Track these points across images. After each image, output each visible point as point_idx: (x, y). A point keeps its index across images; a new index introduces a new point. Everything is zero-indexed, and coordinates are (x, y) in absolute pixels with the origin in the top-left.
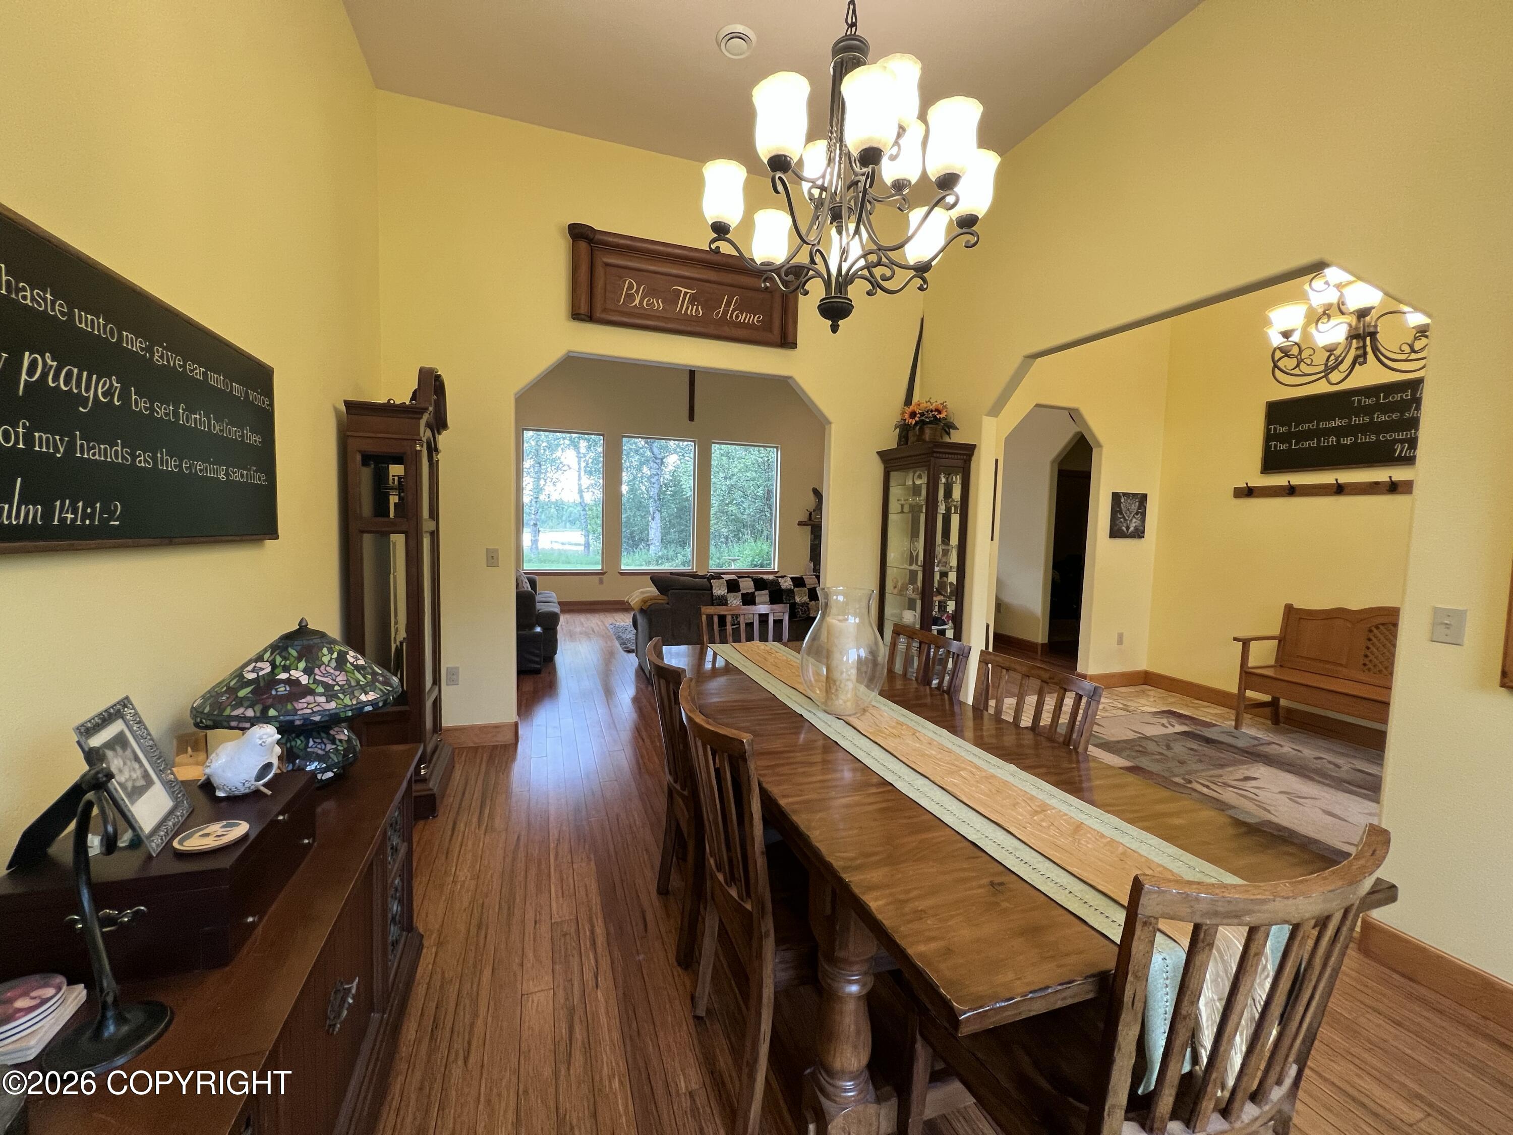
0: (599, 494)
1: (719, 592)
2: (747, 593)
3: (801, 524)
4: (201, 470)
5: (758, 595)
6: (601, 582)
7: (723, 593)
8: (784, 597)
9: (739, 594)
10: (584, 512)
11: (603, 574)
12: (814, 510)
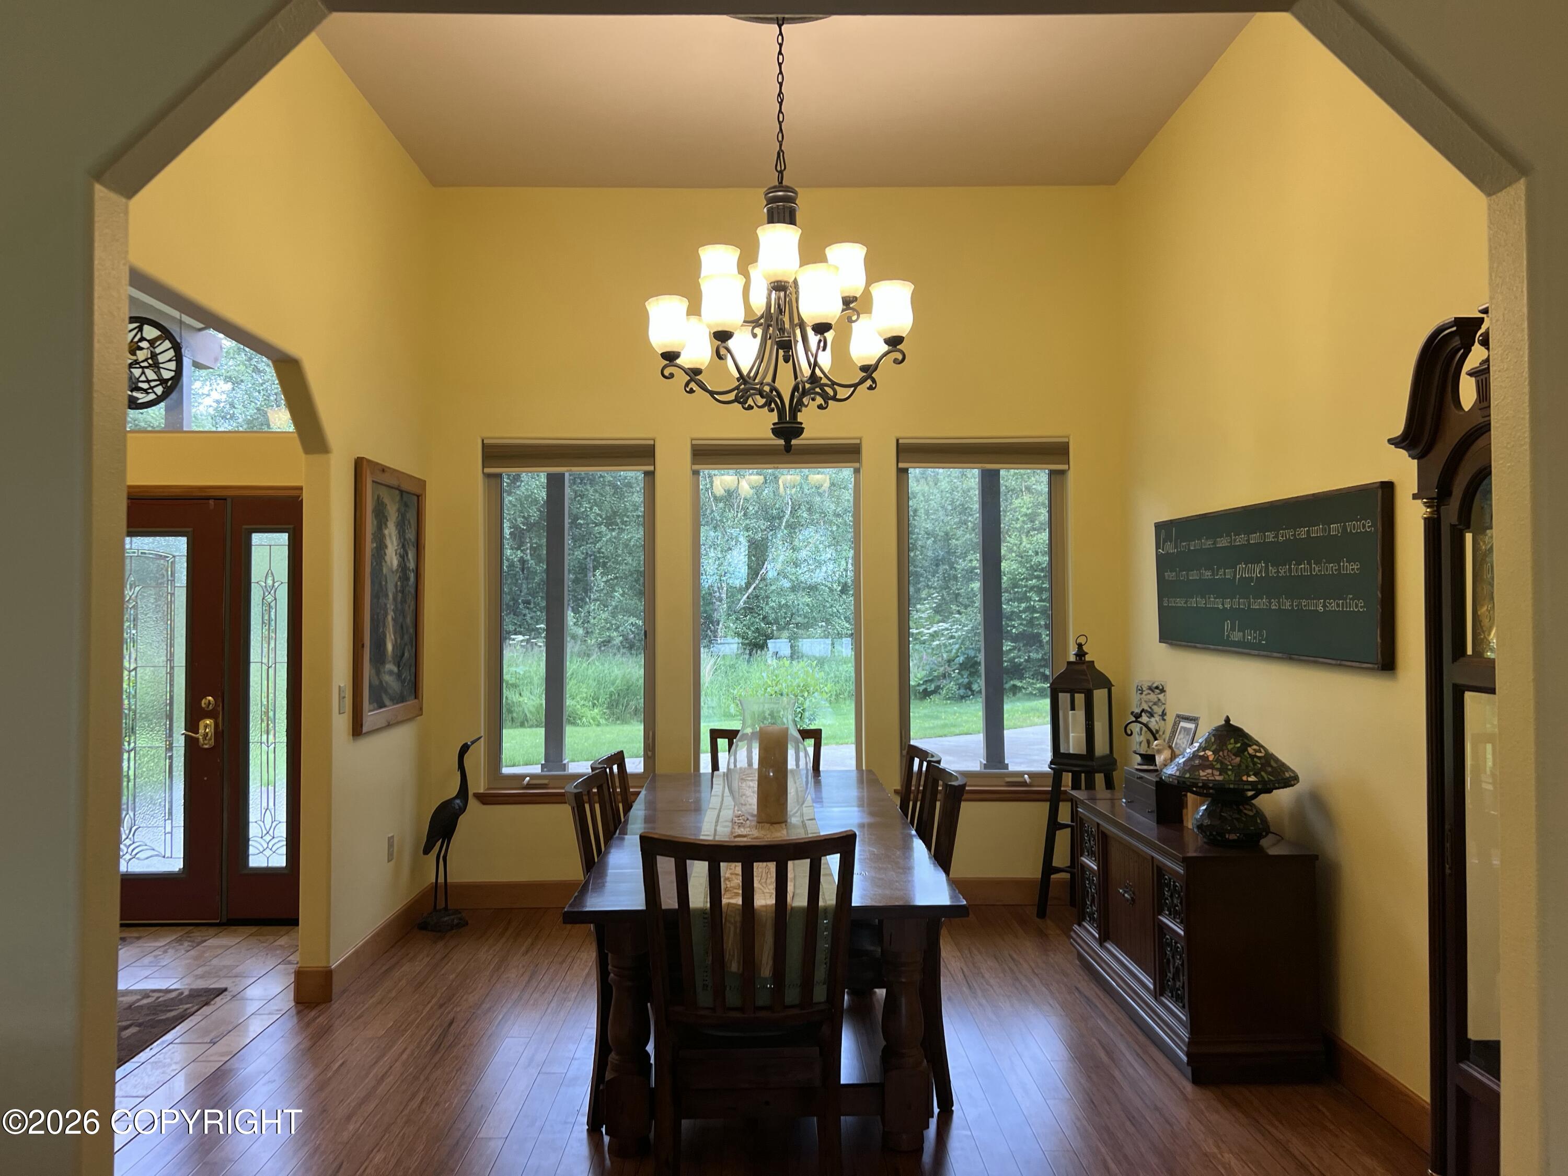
4: (1305, 606)
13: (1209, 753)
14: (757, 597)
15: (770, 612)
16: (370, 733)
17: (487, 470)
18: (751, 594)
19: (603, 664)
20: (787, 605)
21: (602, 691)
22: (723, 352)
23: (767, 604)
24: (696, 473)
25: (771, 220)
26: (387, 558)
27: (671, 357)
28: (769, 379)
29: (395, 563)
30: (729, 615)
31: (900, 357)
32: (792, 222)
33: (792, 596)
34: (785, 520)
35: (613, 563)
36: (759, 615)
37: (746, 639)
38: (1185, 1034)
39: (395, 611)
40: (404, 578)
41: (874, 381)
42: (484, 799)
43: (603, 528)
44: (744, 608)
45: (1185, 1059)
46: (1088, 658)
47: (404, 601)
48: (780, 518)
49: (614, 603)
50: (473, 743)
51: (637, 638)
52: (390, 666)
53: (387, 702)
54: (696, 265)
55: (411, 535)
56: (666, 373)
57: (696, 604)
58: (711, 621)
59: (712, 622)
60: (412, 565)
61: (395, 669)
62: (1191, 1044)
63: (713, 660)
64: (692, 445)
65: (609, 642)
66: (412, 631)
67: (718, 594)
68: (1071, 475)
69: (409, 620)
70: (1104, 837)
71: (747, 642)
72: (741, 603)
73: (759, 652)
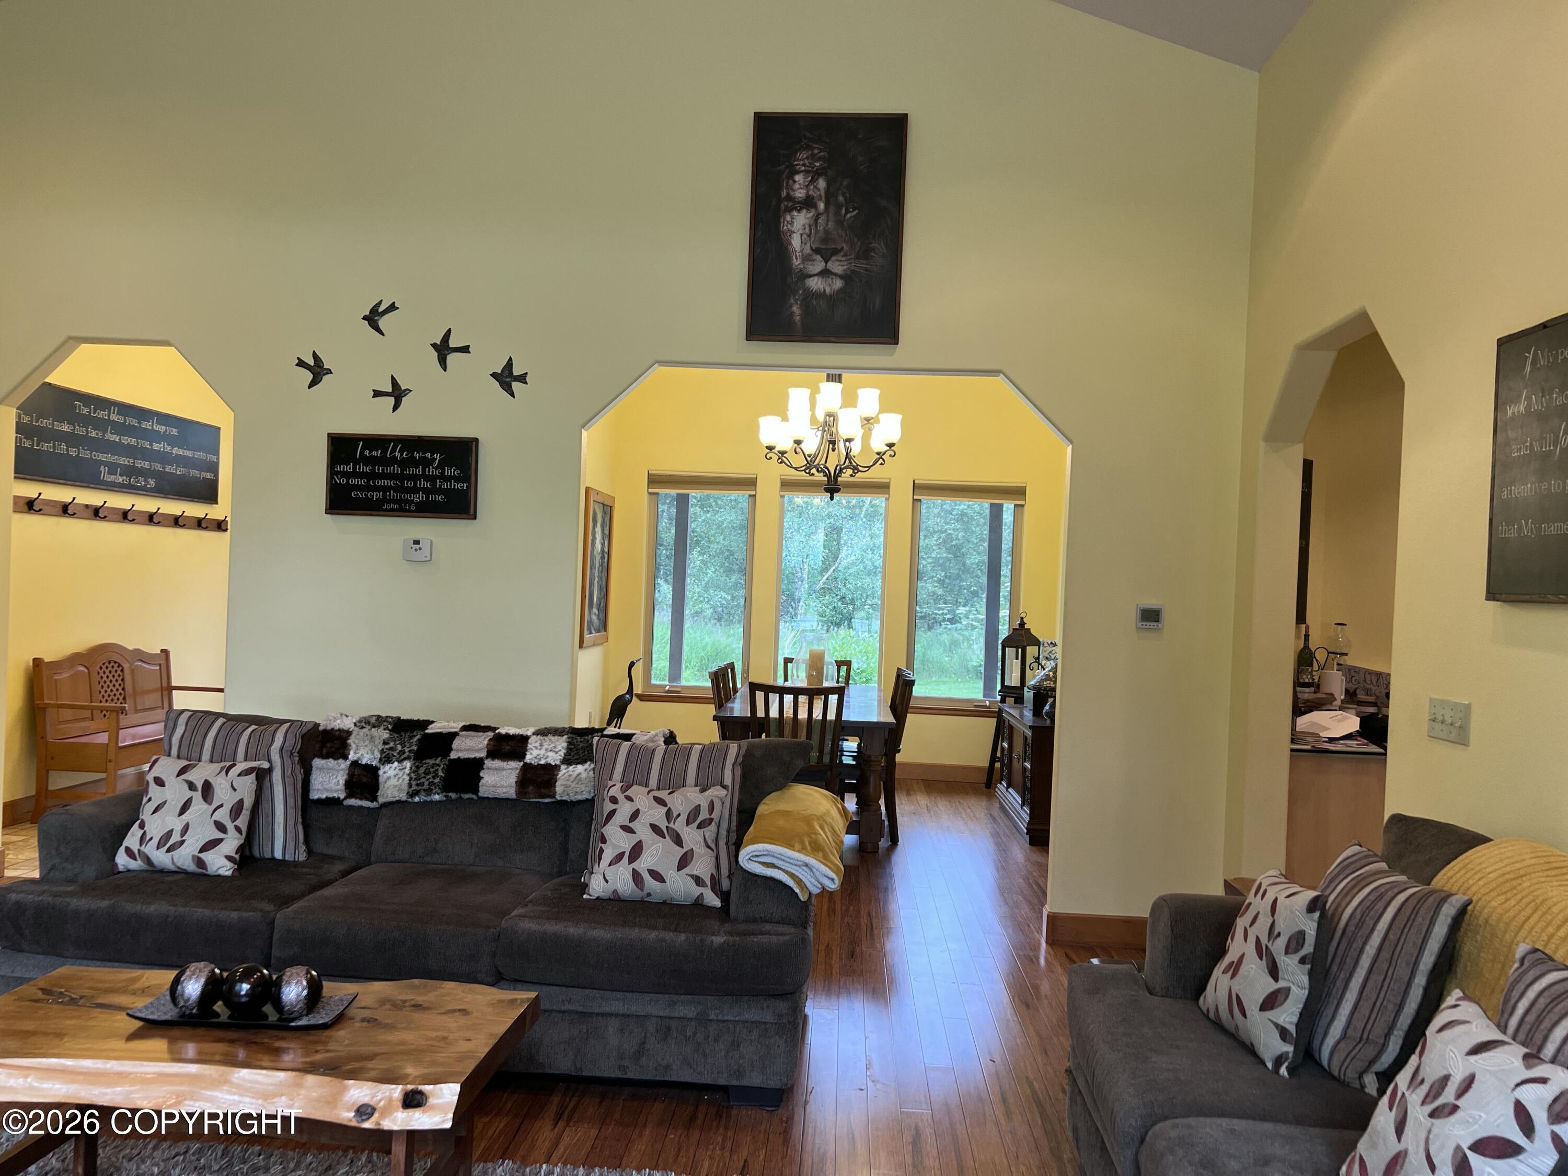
13: (1051, 673)
14: (836, 578)
15: (847, 593)
16: (587, 647)
17: (650, 490)
18: (830, 576)
19: (695, 632)
20: (862, 588)
21: (694, 655)
22: (798, 450)
23: (845, 585)
24: (782, 497)
25: (828, 380)
26: (596, 546)
27: (770, 448)
28: (823, 462)
29: (600, 548)
30: (809, 594)
31: (893, 454)
32: (840, 382)
33: (868, 580)
34: (864, 509)
35: (706, 542)
36: (837, 595)
37: (825, 617)
38: (1027, 819)
39: (598, 577)
40: (603, 558)
41: (884, 460)
42: (642, 698)
43: (698, 509)
44: (823, 588)
45: (1026, 831)
46: (1026, 627)
47: (602, 571)
48: (861, 507)
49: (706, 579)
50: (637, 661)
51: (725, 611)
52: (595, 610)
53: (593, 631)
54: (786, 397)
55: (607, 532)
56: (768, 457)
57: (779, 581)
58: (792, 599)
59: (794, 600)
60: (606, 550)
61: (597, 612)
62: (1029, 823)
63: (793, 634)
64: (781, 479)
65: (701, 612)
66: (605, 590)
67: (800, 574)
68: (1026, 507)
69: (604, 583)
70: (1011, 728)
71: (825, 619)
72: (821, 583)
73: (836, 629)
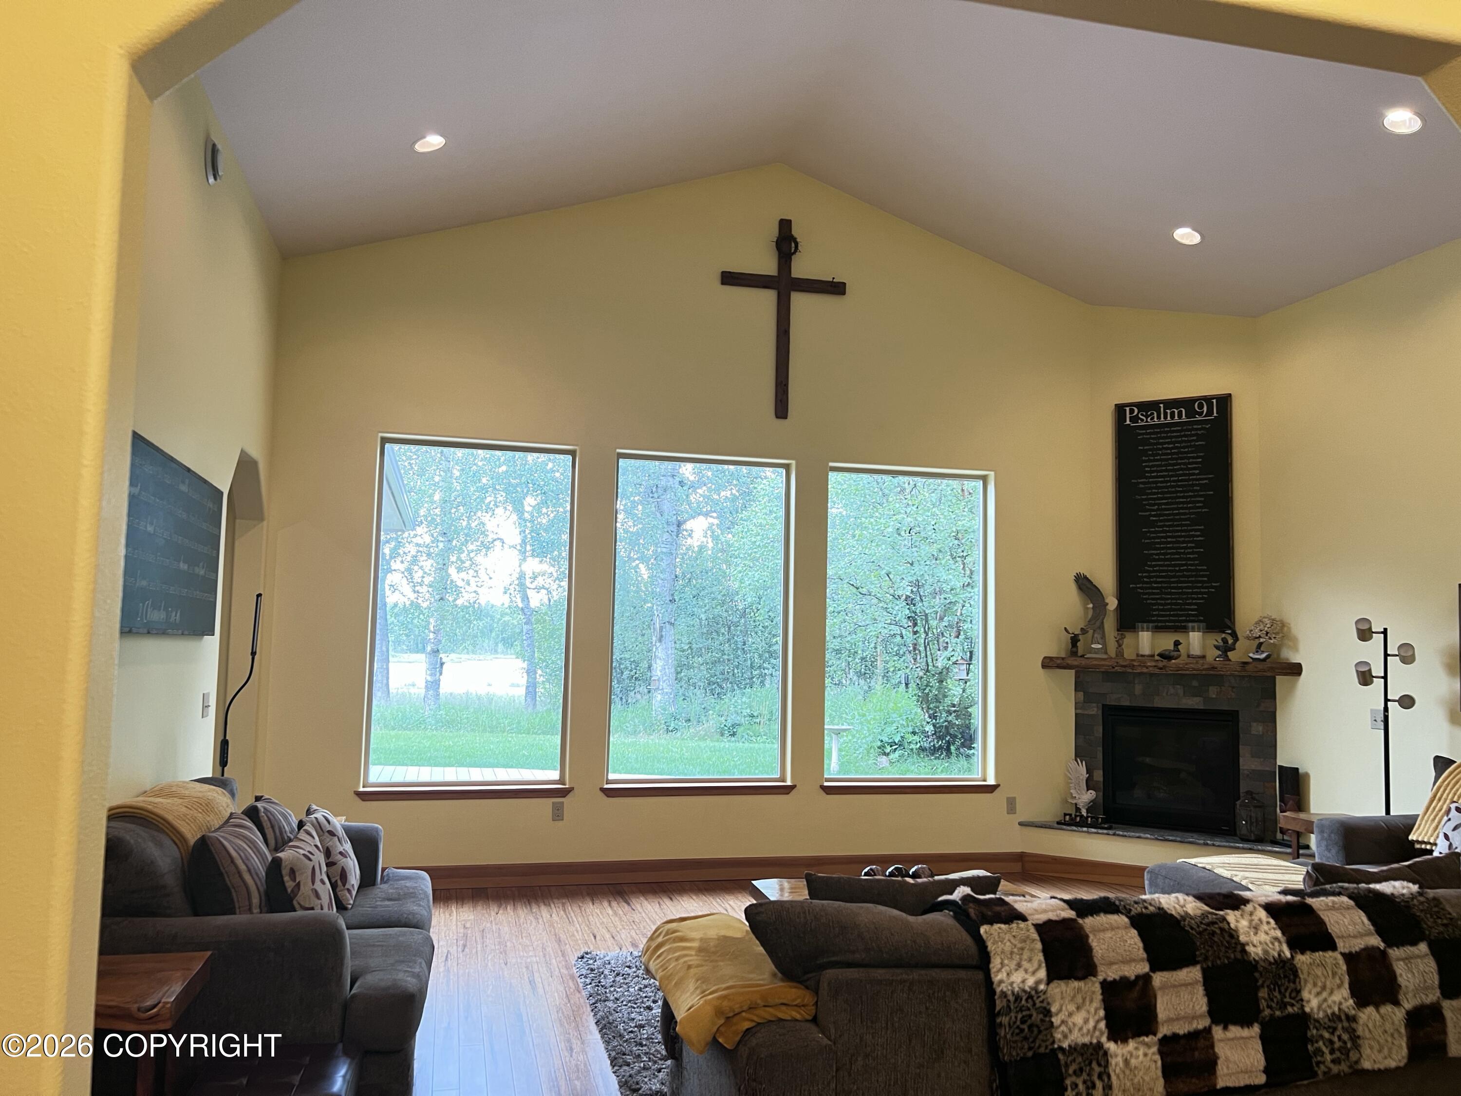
0: (560, 591)
1: (1017, 977)
2: (1124, 980)
3: (1049, 663)
5: (1164, 987)
6: (558, 814)
7: (1031, 981)
8: (1263, 993)
9: (1093, 987)
10: (528, 627)
11: (563, 793)
12: (1084, 631)
